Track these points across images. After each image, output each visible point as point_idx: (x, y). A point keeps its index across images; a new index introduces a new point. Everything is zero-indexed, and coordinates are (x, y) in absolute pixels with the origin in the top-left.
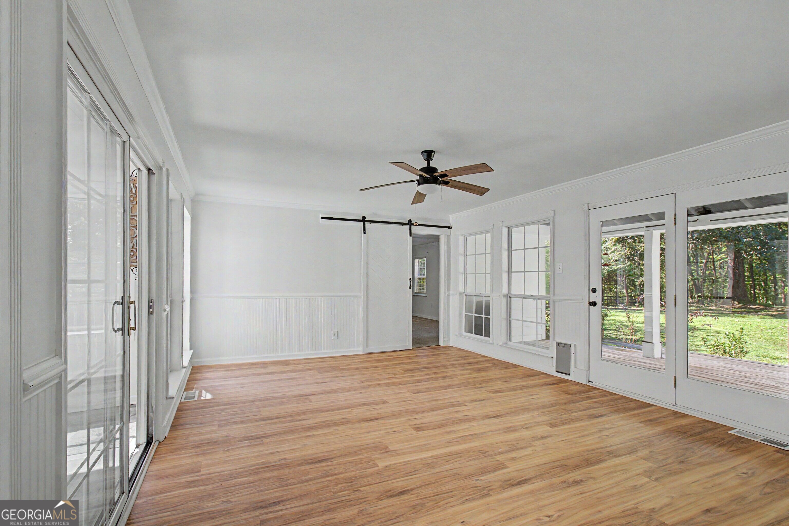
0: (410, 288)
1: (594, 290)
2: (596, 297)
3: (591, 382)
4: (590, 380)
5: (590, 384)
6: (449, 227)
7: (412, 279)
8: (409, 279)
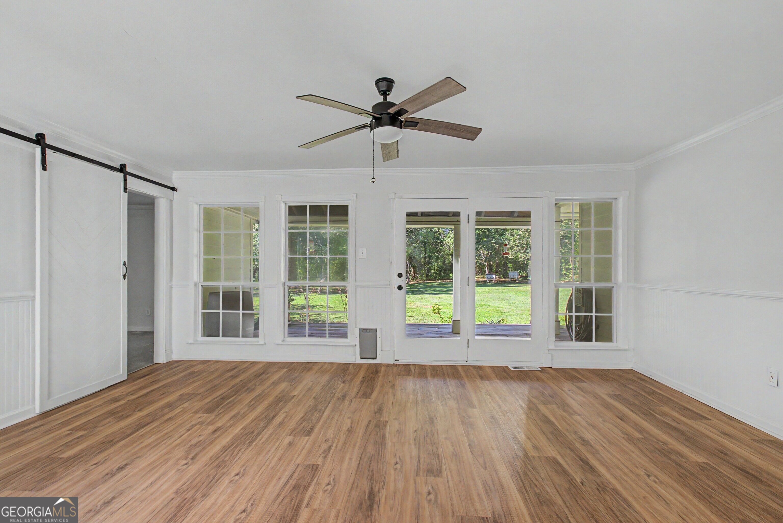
0: (124, 278)
1: (400, 275)
2: (402, 282)
3: (397, 360)
4: (396, 359)
5: (396, 362)
6: (173, 189)
7: (127, 263)
8: (122, 263)
